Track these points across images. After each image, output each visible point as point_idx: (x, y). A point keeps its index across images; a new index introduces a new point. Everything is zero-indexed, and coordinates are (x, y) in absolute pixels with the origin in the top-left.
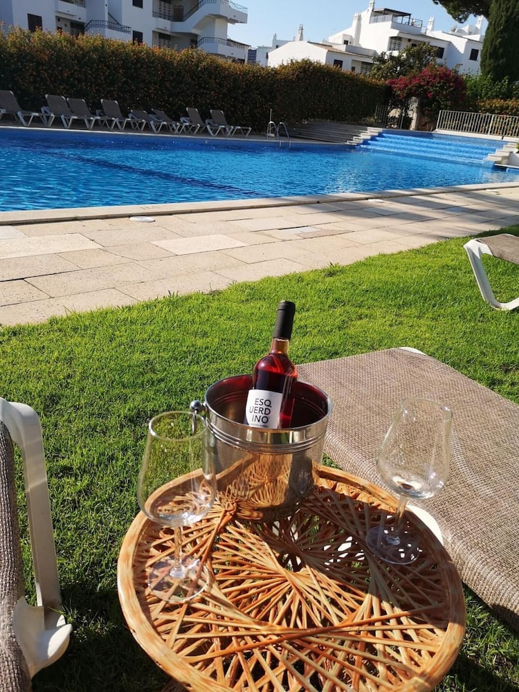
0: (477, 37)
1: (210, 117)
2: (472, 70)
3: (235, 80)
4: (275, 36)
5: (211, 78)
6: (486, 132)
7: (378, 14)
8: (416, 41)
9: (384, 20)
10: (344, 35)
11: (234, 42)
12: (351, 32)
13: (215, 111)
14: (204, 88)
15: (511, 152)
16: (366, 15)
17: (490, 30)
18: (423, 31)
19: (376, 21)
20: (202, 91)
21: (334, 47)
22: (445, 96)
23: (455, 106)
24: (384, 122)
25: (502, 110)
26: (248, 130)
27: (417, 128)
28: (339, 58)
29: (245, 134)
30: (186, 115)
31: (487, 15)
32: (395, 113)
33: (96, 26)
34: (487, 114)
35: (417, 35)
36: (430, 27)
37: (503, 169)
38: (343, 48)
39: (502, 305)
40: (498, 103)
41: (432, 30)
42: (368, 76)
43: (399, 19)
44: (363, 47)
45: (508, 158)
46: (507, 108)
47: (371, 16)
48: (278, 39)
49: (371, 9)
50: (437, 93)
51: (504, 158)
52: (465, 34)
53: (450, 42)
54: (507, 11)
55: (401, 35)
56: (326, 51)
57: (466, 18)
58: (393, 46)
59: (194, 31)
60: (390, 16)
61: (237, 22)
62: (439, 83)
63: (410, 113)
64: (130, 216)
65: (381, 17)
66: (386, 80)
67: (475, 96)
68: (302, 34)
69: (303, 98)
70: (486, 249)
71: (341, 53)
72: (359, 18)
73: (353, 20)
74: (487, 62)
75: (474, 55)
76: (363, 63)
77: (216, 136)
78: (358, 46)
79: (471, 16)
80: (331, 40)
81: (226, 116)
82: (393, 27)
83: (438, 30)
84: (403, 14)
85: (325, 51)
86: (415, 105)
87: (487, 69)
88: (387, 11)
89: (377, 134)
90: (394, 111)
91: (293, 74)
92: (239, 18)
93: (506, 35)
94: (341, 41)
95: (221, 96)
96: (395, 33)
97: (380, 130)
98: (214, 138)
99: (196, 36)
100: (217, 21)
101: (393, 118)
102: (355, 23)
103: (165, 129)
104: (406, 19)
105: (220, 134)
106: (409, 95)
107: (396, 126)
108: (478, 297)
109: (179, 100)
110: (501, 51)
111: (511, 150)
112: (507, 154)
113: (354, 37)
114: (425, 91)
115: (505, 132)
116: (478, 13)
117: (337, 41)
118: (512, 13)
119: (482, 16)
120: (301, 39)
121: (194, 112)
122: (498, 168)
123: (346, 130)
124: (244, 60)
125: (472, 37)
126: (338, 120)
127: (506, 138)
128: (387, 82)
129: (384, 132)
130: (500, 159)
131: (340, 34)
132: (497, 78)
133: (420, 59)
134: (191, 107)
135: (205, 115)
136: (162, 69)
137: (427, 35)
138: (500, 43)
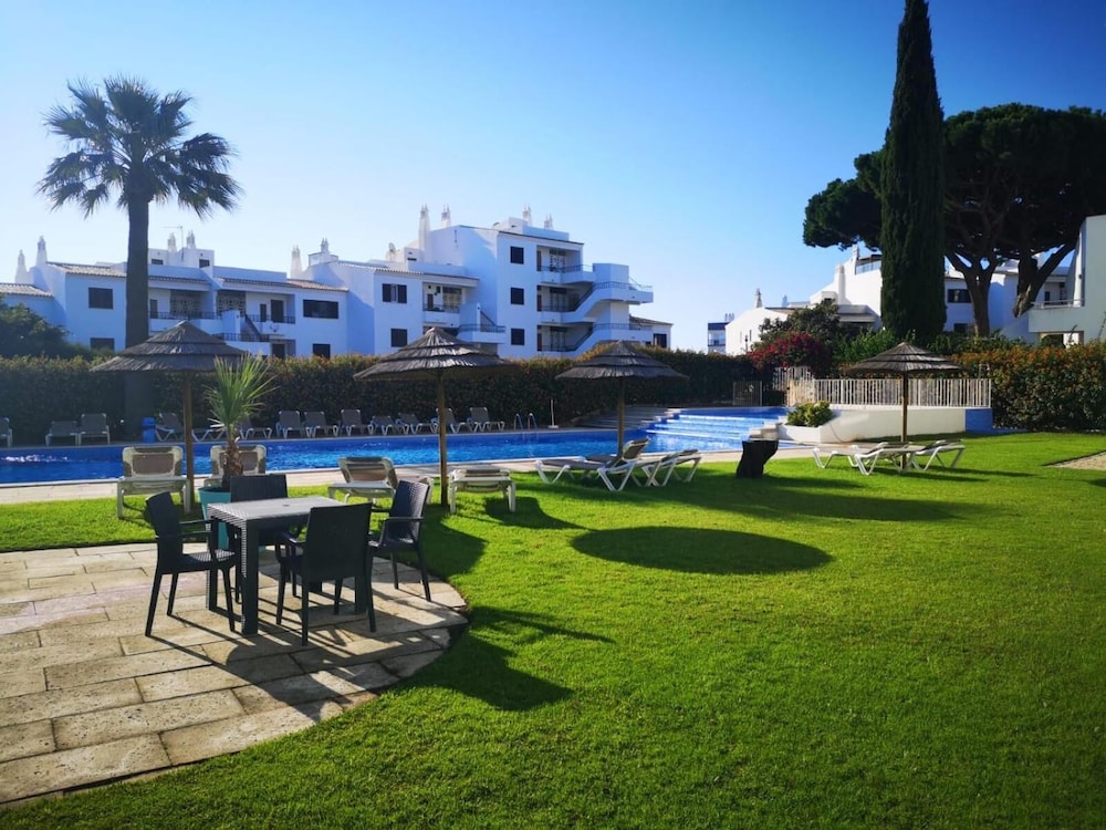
7: (862, 263)
10: (823, 292)
12: (832, 288)
15: (779, 424)
19: (863, 271)
33: (466, 330)
44: (854, 303)
45: (776, 431)
47: (857, 265)
49: (855, 258)
59: (588, 319)
61: (641, 302)
65: (867, 265)
68: (759, 300)
72: (842, 270)
73: (834, 273)
78: (844, 303)
89: (672, 416)
94: (820, 300)
100: (613, 306)
102: (837, 276)
111: (781, 421)
112: (774, 426)
113: (838, 292)
117: (817, 299)
120: (759, 305)
131: (818, 292)
132: (902, 334)
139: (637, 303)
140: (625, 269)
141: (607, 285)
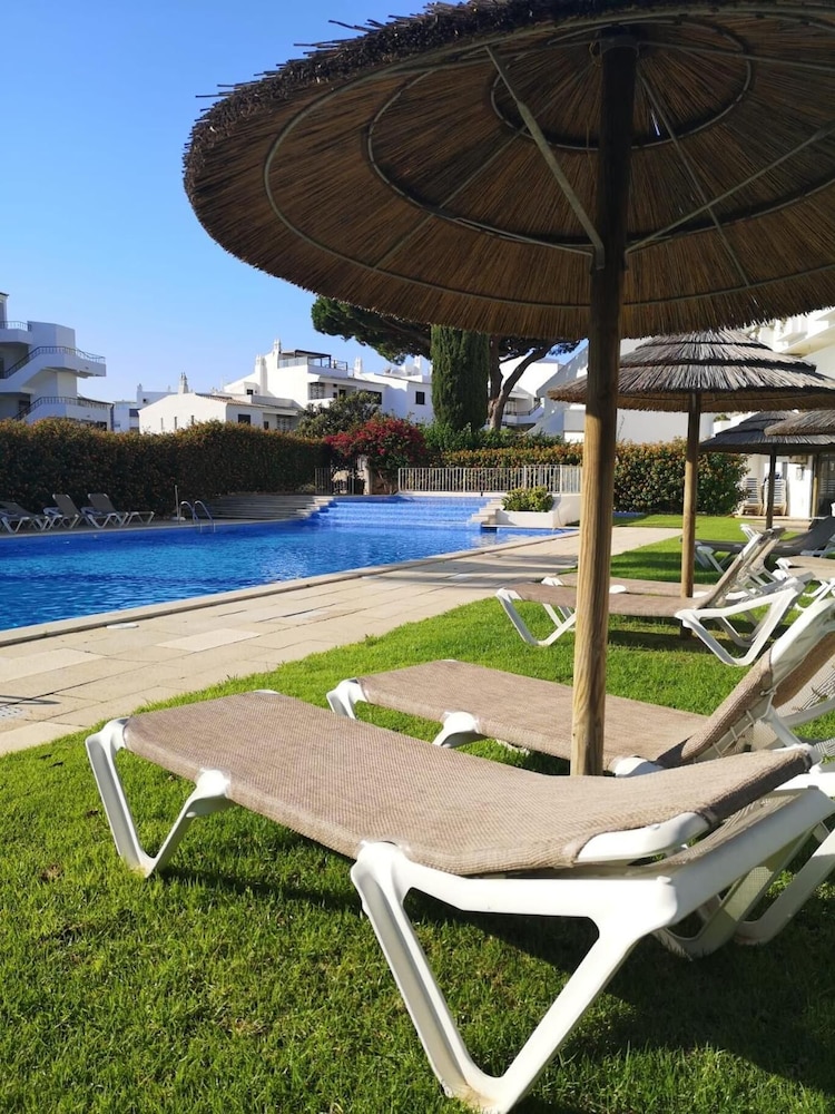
0: (419, 379)
1: (88, 503)
2: (424, 417)
3: (119, 453)
4: (140, 387)
5: (83, 454)
6: (459, 488)
7: (285, 357)
8: (343, 386)
9: (297, 364)
10: (246, 383)
11: (89, 400)
12: (254, 379)
13: (95, 495)
14: (75, 468)
15: (498, 510)
16: (272, 359)
17: (436, 374)
18: (350, 374)
19: (286, 365)
20: (72, 470)
21: (237, 399)
22: (402, 451)
23: (416, 463)
24: (330, 488)
25: (474, 462)
26: (149, 515)
27: (373, 492)
28: (245, 412)
29: (145, 520)
30: (53, 504)
31: (428, 357)
32: (341, 476)
34: (457, 468)
35: (345, 379)
36: (358, 369)
37: (493, 530)
38: (248, 399)
39: (540, 643)
40: (466, 454)
41: (361, 373)
42: (295, 433)
43: (317, 362)
44: (277, 396)
45: (496, 516)
46: (479, 459)
47: (279, 359)
48: (144, 390)
49: (277, 351)
50: (390, 448)
51: (490, 517)
52: (403, 375)
53: (388, 386)
54: (451, 353)
55: (322, 381)
56: (225, 404)
57: (403, 360)
58: (315, 394)
59: (24, 390)
60: (305, 359)
61: (91, 375)
62: (390, 437)
63: (360, 474)
64: (105, 625)
65: (292, 360)
66: (320, 437)
67: (436, 448)
68: (186, 385)
69: (215, 468)
70: (515, 595)
71: (245, 405)
72: (263, 363)
73: (255, 364)
74: (442, 408)
75: (420, 398)
76: (278, 416)
77: (105, 528)
78: (267, 395)
79: (408, 357)
80: (228, 390)
81: (112, 499)
82: (310, 371)
83: (369, 372)
84: (322, 356)
85: (223, 405)
86: (364, 464)
87: (444, 417)
88: (299, 353)
89: (327, 504)
90: (338, 473)
91: (199, 439)
92: (94, 369)
93: (455, 378)
94: (243, 391)
95: (101, 475)
96: (315, 378)
97: (331, 498)
98: (101, 530)
99: (28, 396)
100: (60, 375)
101: (340, 482)
102: (258, 368)
103: (26, 527)
104: (325, 361)
105: (109, 525)
106: (356, 453)
107: (345, 492)
108: (519, 640)
109: (40, 485)
110: (454, 396)
111: (497, 507)
112: (494, 513)
113: (259, 384)
114: (375, 447)
115: (481, 487)
116: (415, 353)
117: (237, 390)
118: (457, 355)
119: (421, 356)
120: (186, 391)
121: (64, 500)
122: (487, 530)
123: (284, 503)
124: (105, 423)
125: (412, 378)
126: (268, 491)
127: (486, 494)
128: (323, 440)
129: (335, 500)
130: (486, 519)
131: (241, 382)
132: (458, 427)
133: (358, 409)
134: (58, 493)
135: (80, 502)
136: (11, 447)
137: (356, 377)
138: (452, 387)
139: (85, 375)
140: (72, 332)
141: (52, 349)
